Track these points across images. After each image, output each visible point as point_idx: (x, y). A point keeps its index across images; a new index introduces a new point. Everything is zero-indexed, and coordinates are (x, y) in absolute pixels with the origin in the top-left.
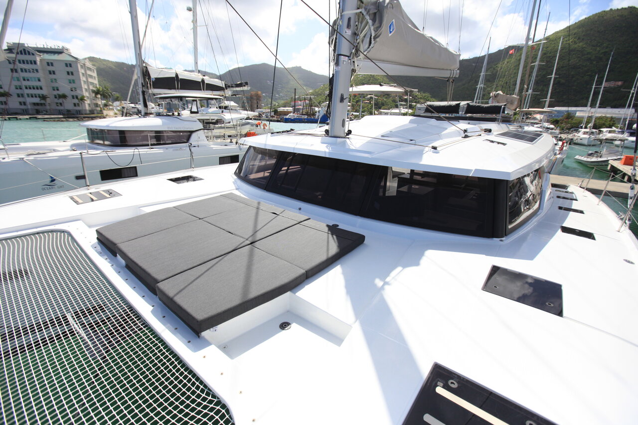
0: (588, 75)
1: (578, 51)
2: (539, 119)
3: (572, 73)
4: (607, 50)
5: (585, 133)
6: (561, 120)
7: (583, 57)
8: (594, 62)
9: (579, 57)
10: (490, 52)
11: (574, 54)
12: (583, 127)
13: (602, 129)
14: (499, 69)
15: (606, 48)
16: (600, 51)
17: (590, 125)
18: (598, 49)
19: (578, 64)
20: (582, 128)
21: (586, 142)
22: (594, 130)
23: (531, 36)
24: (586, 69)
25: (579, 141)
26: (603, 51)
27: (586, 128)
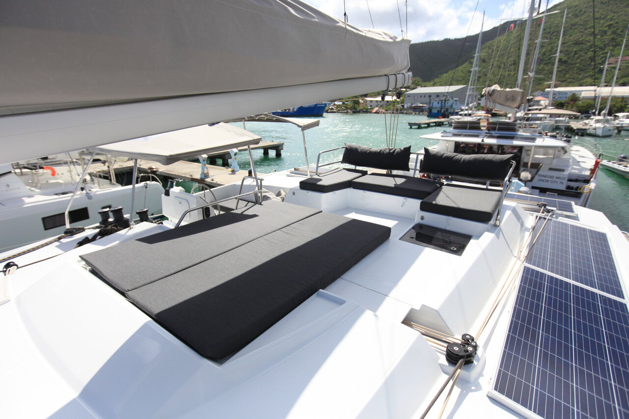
0: (591, 51)
1: (580, 25)
2: (544, 105)
3: (575, 49)
4: (612, 22)
5: (598, 121)
6: (565, 103)
7: (585, 32)
8: (599, 37)
9: (581, 32)
10: (484, 30)
11: (575, 29)
12: (597, 113)
13: (617, 114)
14: (495, 48)
15: (611, 21)
16: (604, 24)
17: (603, 112)
18: (602, 22)
19: (581, 40)
20: (594, 114)
21: (599, 132)
22: (609, 118)
23: (536, 6)
24: (589, 44)
25: (592, 132)
26: (608, 23)
27: (599, 114)
